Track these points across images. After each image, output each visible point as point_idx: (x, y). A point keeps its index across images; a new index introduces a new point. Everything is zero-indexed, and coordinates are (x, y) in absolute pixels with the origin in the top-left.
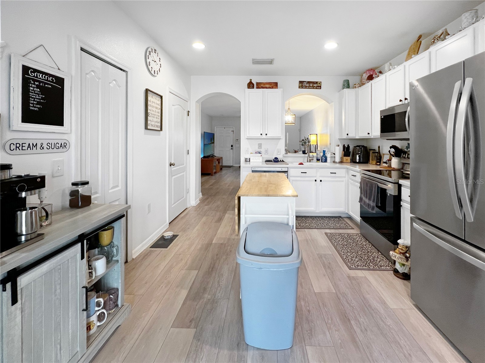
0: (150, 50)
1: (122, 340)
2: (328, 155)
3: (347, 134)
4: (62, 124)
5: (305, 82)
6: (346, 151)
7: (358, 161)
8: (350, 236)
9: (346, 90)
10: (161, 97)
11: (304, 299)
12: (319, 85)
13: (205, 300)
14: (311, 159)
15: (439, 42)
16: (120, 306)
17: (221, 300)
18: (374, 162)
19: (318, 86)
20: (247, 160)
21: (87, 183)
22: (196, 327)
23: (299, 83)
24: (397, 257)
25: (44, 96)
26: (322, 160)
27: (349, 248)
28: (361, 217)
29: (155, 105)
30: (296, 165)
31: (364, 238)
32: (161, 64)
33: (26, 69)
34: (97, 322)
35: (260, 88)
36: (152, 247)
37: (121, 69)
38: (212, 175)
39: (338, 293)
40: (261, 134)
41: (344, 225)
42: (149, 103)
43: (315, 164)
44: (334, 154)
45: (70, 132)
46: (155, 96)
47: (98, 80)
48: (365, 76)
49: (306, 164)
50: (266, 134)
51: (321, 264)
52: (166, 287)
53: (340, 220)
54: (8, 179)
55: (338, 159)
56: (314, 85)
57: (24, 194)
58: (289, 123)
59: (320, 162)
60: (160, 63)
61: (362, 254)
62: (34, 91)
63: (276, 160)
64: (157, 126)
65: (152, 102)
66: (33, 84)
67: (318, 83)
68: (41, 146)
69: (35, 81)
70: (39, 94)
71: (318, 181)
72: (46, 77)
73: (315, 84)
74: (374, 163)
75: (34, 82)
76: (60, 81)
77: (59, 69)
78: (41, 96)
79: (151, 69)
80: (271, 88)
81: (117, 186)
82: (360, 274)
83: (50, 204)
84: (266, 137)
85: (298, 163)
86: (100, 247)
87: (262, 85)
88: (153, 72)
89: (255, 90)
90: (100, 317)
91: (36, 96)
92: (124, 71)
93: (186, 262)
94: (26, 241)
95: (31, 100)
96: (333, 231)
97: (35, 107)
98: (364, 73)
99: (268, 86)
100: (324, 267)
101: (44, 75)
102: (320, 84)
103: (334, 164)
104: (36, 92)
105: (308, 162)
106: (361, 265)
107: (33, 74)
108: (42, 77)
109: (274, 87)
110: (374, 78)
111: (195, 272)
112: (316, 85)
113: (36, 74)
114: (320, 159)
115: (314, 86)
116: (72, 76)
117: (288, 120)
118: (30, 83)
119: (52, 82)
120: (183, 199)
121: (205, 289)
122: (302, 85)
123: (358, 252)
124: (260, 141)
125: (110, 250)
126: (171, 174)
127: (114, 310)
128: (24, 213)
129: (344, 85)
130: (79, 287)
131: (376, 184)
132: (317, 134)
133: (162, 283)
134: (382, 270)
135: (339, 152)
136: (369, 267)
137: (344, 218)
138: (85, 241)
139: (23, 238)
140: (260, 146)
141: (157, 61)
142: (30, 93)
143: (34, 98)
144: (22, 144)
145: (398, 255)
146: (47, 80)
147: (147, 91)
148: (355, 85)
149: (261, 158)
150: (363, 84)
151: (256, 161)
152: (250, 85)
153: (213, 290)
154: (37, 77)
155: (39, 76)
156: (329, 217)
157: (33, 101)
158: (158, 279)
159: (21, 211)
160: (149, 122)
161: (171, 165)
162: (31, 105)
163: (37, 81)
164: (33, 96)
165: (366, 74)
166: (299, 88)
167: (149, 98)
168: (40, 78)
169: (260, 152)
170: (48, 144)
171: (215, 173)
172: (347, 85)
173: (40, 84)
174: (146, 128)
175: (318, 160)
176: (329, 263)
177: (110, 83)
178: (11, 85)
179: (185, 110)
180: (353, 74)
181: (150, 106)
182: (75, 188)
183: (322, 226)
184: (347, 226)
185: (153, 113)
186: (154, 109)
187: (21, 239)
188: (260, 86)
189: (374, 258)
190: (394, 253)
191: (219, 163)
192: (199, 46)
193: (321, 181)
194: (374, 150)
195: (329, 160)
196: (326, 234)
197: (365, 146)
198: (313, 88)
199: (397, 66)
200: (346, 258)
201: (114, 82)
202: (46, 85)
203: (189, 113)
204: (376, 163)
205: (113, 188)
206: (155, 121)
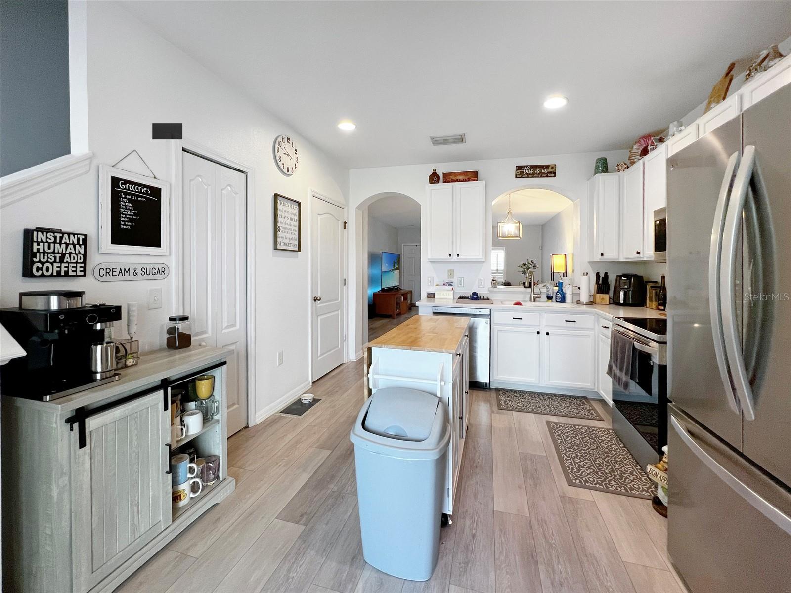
0: (280, 139)
1: (216, 520)
2: (568, 291)
3: (602, 254)
4: (159, 246)
5: (526, 166)
6: (602, 285)
7: (622, 301)
8: (592, 432)
9: (601, 177)
10: (299, 204)
11: (472, 518)
12: (552, 171)
13: (329, 491)
14: (537, 296)
15: (758, 74)
16: (221, 479)
17: (350, 495)
18: (654, 304)
19: (551, 173)
20: (431, 296)
21: (186, 318)
22: (306, 524)
23: (516, 169)
24: (659, 477)
25: (137, 212)
26: (556, 299)
27: (582, 451)
28: (613, 401)
29: (290, 216)
30: (510, 305)
31: (617, 438)
32: (297, 158)
33: (115, 181)
34: (190, 493)
35: (449, 182)
36: (284, 412)
37: (239, 171)
38: (393, 318)
39: (533, 519)
40: (450, 255)
41: (586, 412)
42: (279, 213)
43: (544, 304)
44: (579, 288)
45: (168, 254)
46: (289, 203)
47: (206, 187)
48: (637, 149)
49: (528, 305)
50: (458, 255)
51: (521, 469)
52: (284, 466)
53: (583, 403)
54: (80, 308)
55: (584, 298)
56: (543, 171)
57: (99, 326)
58: (509, 236)
59: (552, 302)
60: (297, 156)
61: (603, 463)
62: (126, 206)
63: (475, 297)
64: (293, 245)
65: (285, 211)
66: (124, 198)
67: (550, 168)
68: (135, 271)
69: (126, 194)
70: (131, 210)
71: (543, 333)
72: (139, 188)
73: (545, 169)
74: (654, 307)
75: (125, 196)
76: (157, 192)
77: (155, 178)
78: (134, 212)
79: (282, 166)
80: (467, 181)
81: (234, 325)
82: (585, 495)
83: (136, 341)
84: (457, 259)
85: (514, 302)
86: (199, 400)
87: (452, 178)
88: (285, 170)
89: (441, 186)
90: (194, 488)
91: (127, 212)
92: (243, 172)
93: (320, 438)
94: (102, 379)
95: (122, 217)
96: (562, 420)
97: (127, 225)
98: (636, 143)
99: (461, 178)
100: (525, 474)
101: (137, 187)
102: (554, 169)
103: (577, 306)
104: (127, 208)
105: (531, 301)
106: (594, 481)
107: (124, 186)
108: (135, 189)
109: (472, 179)
110: (648, 152)
111: (326, 453)
112: (545, 171)
113: (127, 185)
114: (552, 297)
115: (544, 173)
116: (170, 185)
117: (508, 231)
118: (120, 197)
119: (147, 194)
120: (337, 349)
121: (333, 477)
122: (521, 172)
123: (596, 459)
124: (451, 267)
125: (209, 405)
126: (316, 314)
127: (213, 482)
128: (99, 347)
129: (597, 168)
130: (162, 444)
131: (631, 343)
132: (565, 255)
133: (282, 459)
134: (632, 495)
135: (587, 286)
136: (607, 487)
137: (591, 401)
138: (169, 389)
139: (99, 376)
140: (451, 273)
141: (292, 154)
142: (121, 209)
143: (126, 215)
144: (113, 268)
145: (661, 474)
146: (141, 192)
147: (276, 196)
148: (618, 165)
149: (451, 293)
150: (633, 163)
151: (443, 297)
152: (434, 178)
153: (344, 481)
154: (128, 189)
155: (131, 187)
156: (563, 396)
157: (124, 218)
158: (279, 453)
159: (96, 345)
160: (279, 240)
161: (315, 300)
162: (122, 223)
163: (129, 194)
164: (124, 213)
165: (639, 144)
166: (516, 177)
167: (279, 207)
168: (132, 191)
169: (451, 284)
170: (143, 270)
171: (399, 314)
172: (603, 167)
173: (132, 197)
174: (276, 248)
175: (549, 298)
176: (536, 470)
177: (223, 190)
178: (100, 202)
179: (339, 221)
180: (616, 146)
181: (282, 217)
182: (172, 324)
183: (545, 410)
184: (592, 414)
185: (286, 226)
186: (288, 222)
187: (96, 377)
188: (449, 178)
189: (622, 473)
190: (654, 469)
191: (405, 299)
192: (347, 126)
193: (548, 334)
194: (656, 282)
195: (569, 298)
196: (548, 423)
197: (640, 274)
198: (542, 177)
199: (686, 127)
200: (568, 467)
201: (229, 188)
202: (139, 199)
203: (346, 225)
204: (657, 307)
205: (228, 327)
206: (289, 238)
